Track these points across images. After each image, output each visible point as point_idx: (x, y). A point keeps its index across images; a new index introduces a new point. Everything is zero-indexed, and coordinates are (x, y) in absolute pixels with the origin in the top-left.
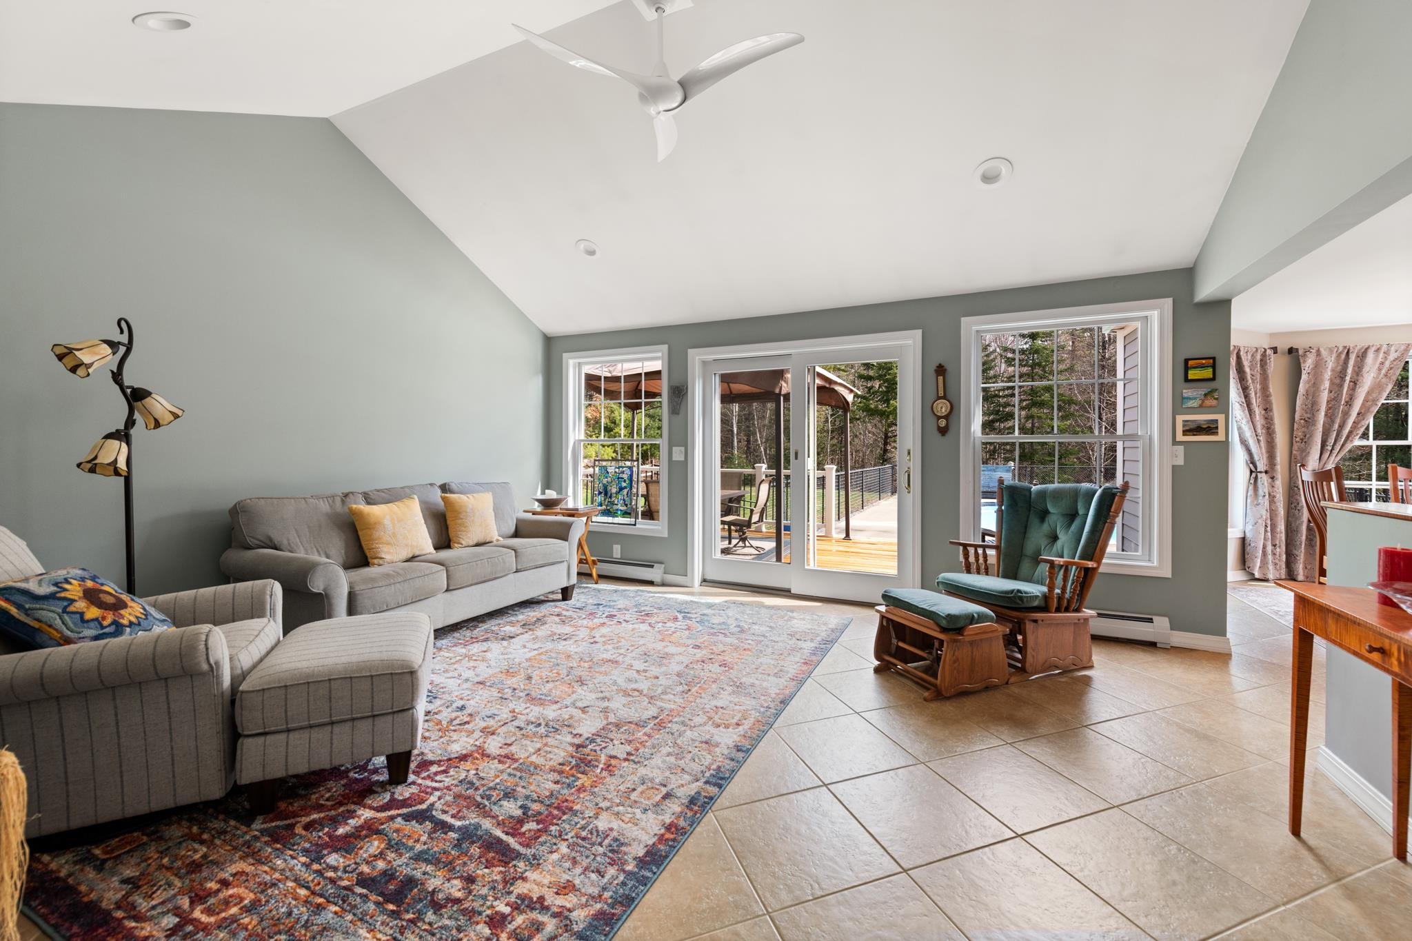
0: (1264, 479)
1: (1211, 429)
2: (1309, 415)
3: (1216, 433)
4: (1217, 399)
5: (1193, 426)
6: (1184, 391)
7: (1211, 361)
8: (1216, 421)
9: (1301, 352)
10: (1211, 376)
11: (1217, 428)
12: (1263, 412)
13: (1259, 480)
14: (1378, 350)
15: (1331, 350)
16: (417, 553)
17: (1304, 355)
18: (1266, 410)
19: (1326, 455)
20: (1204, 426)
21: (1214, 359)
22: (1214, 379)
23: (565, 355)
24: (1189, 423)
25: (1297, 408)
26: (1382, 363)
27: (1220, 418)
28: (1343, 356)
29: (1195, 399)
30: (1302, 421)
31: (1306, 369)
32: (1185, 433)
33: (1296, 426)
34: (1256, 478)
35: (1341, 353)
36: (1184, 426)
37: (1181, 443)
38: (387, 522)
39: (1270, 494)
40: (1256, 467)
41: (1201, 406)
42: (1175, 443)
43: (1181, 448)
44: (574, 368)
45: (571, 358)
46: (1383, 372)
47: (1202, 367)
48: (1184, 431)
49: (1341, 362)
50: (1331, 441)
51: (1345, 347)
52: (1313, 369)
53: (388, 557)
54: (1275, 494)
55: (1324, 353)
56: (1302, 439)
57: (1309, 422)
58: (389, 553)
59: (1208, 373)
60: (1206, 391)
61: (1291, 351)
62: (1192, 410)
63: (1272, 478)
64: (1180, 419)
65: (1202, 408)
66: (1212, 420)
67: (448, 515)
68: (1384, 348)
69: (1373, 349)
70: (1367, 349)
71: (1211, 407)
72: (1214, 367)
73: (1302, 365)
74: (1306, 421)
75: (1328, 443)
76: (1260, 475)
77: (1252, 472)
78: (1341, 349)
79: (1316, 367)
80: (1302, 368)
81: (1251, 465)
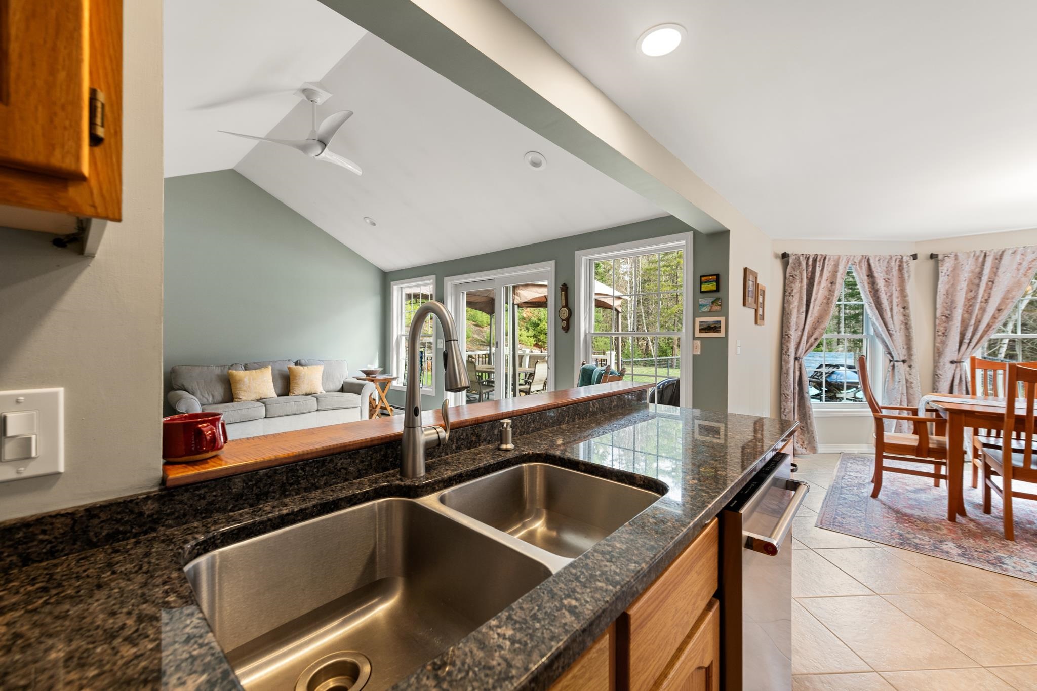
0: (900, 367)
1: (715, 328)
2: (949, 312)
3: (719, 331)
4: (720, 305)
5: (705, 326)
6: (700, 300)
7: (715, 277)
8: (719, 322)
9: (940, 257)
10: (715, 288)
11: (720, 327)
12: (902, 310)
13: (896, 368)
14: (1014, 252)
15: (968, 254)
16: (263, 397)
17: (943, 260)
19: (964, 347)
20: (713, 326)
21: (718, 276)
22: (718, 290)
23: (392, 283)
24: (703, 324)
25: (938, 306)
26: (1020, 264)
27: (722, 319)
28: (981, 259)
29: (706, 305)
30: (944, 317)
31: (945, 271)
32: (701, 330)
33: (938, 322)
34: (893, 367)
35: (978, 257)
36: (700, 326)
37: (698, 338)
38: (246, 380)
39: (907, 381)
40: (892, 357)
41: (710, 311)
42: (694, 338)
43: (698, 342)
44: (398, 291)
45: (396, 285)
46: (1022, 271)
47: (710, 282)
48: (700, 330)
49: (979, 265)
50: (968, 335)
51: (982, 251)
52: (952, 271)
53: (243, 398)
54: (912, 380)
55: (961, 257)
56: (943, 333)
57: (948, 318)
58: (244, 396)
59: (713, 286)
60: (713, 299)
61: (933, 256)
62: (704, 314)
63: (910, 366)
64: (698, 320)
65: (710, 313)
66: (717, 321)
67: (291, 377)
68: (1021, 250)
69: (1010, 251)
70: (1003, 252)
71: (716, 311)
72: (717, 281)
73: (940, 269)
74: (947, 317)
75: (966, 337)
76: (896, 364)
77: (891, 361)
78: (978, 254)
79: (954, 270)
80: (940, 271)
81: (888, 355)
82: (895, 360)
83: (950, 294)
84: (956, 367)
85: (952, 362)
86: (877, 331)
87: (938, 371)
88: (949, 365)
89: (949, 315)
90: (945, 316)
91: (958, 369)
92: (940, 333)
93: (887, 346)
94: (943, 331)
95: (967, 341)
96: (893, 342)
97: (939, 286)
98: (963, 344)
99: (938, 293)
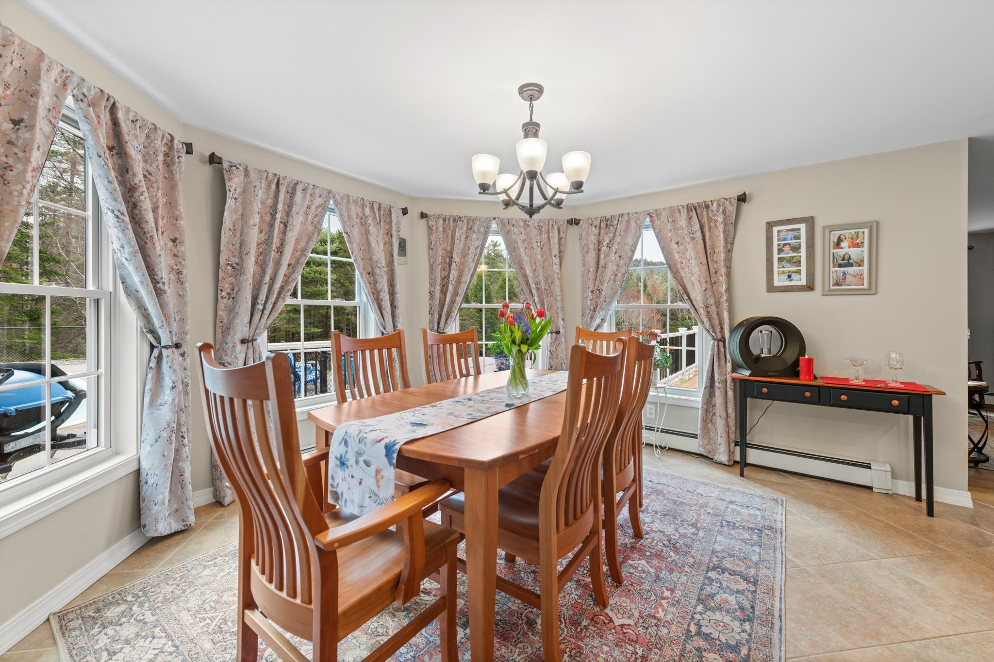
0: (171, 358)
2: (238, 260)
9: (225, 165)
12: (170, 244)
13: (164, 361)
15: (260, 173)
17: (230, 171)
18: (174, 241)
19: (257, 316)
25: (223, 247)
30: (229, 268)
31: (233, 191)
34: (159, 358)
35: (271, 181)
40: (158, 339)
46: (310, 218)
49: (272, 195)
50: (262, 298)
51: (275, 175)
52: (241, 194)
55: (252, 175)
56: (229, 294)
57: (238, 269)
61: (213, 158)
68: (310, 188)
69: (301, 187)
70: (295, 186)
73: (227, 184)
74: (234, 268)
75: (259, 301)
76: (165, 352)
77: (152, 347)
78: (271, 176)
79: (244, 192)
80: (228, 188)
81: (149, 336)
82: (163, 344)
83: (241, 231)
84: (248, 348)
85: (243, 342)
86: (128, 281)
87: (225, 358)
88: (239, 347)
89: (238, 265)
90: (232, 265)
91: (251, 350)
92: (224, 294)
93: (146, 316)
94: (229, 290)
95: (260, 307)
96: (162, 310)
97: (226, 214)
98: (255, 312)
99: (224, 225)
